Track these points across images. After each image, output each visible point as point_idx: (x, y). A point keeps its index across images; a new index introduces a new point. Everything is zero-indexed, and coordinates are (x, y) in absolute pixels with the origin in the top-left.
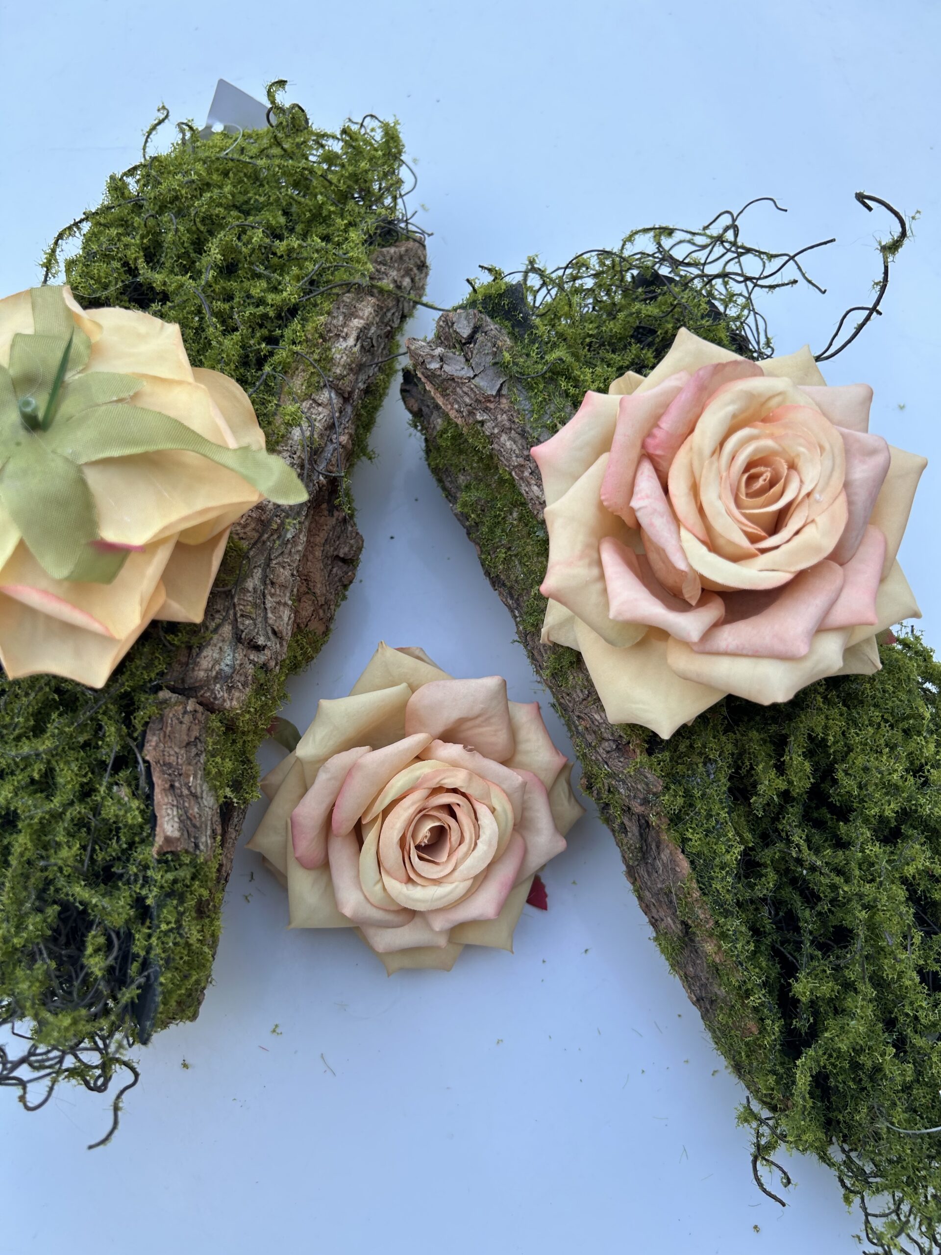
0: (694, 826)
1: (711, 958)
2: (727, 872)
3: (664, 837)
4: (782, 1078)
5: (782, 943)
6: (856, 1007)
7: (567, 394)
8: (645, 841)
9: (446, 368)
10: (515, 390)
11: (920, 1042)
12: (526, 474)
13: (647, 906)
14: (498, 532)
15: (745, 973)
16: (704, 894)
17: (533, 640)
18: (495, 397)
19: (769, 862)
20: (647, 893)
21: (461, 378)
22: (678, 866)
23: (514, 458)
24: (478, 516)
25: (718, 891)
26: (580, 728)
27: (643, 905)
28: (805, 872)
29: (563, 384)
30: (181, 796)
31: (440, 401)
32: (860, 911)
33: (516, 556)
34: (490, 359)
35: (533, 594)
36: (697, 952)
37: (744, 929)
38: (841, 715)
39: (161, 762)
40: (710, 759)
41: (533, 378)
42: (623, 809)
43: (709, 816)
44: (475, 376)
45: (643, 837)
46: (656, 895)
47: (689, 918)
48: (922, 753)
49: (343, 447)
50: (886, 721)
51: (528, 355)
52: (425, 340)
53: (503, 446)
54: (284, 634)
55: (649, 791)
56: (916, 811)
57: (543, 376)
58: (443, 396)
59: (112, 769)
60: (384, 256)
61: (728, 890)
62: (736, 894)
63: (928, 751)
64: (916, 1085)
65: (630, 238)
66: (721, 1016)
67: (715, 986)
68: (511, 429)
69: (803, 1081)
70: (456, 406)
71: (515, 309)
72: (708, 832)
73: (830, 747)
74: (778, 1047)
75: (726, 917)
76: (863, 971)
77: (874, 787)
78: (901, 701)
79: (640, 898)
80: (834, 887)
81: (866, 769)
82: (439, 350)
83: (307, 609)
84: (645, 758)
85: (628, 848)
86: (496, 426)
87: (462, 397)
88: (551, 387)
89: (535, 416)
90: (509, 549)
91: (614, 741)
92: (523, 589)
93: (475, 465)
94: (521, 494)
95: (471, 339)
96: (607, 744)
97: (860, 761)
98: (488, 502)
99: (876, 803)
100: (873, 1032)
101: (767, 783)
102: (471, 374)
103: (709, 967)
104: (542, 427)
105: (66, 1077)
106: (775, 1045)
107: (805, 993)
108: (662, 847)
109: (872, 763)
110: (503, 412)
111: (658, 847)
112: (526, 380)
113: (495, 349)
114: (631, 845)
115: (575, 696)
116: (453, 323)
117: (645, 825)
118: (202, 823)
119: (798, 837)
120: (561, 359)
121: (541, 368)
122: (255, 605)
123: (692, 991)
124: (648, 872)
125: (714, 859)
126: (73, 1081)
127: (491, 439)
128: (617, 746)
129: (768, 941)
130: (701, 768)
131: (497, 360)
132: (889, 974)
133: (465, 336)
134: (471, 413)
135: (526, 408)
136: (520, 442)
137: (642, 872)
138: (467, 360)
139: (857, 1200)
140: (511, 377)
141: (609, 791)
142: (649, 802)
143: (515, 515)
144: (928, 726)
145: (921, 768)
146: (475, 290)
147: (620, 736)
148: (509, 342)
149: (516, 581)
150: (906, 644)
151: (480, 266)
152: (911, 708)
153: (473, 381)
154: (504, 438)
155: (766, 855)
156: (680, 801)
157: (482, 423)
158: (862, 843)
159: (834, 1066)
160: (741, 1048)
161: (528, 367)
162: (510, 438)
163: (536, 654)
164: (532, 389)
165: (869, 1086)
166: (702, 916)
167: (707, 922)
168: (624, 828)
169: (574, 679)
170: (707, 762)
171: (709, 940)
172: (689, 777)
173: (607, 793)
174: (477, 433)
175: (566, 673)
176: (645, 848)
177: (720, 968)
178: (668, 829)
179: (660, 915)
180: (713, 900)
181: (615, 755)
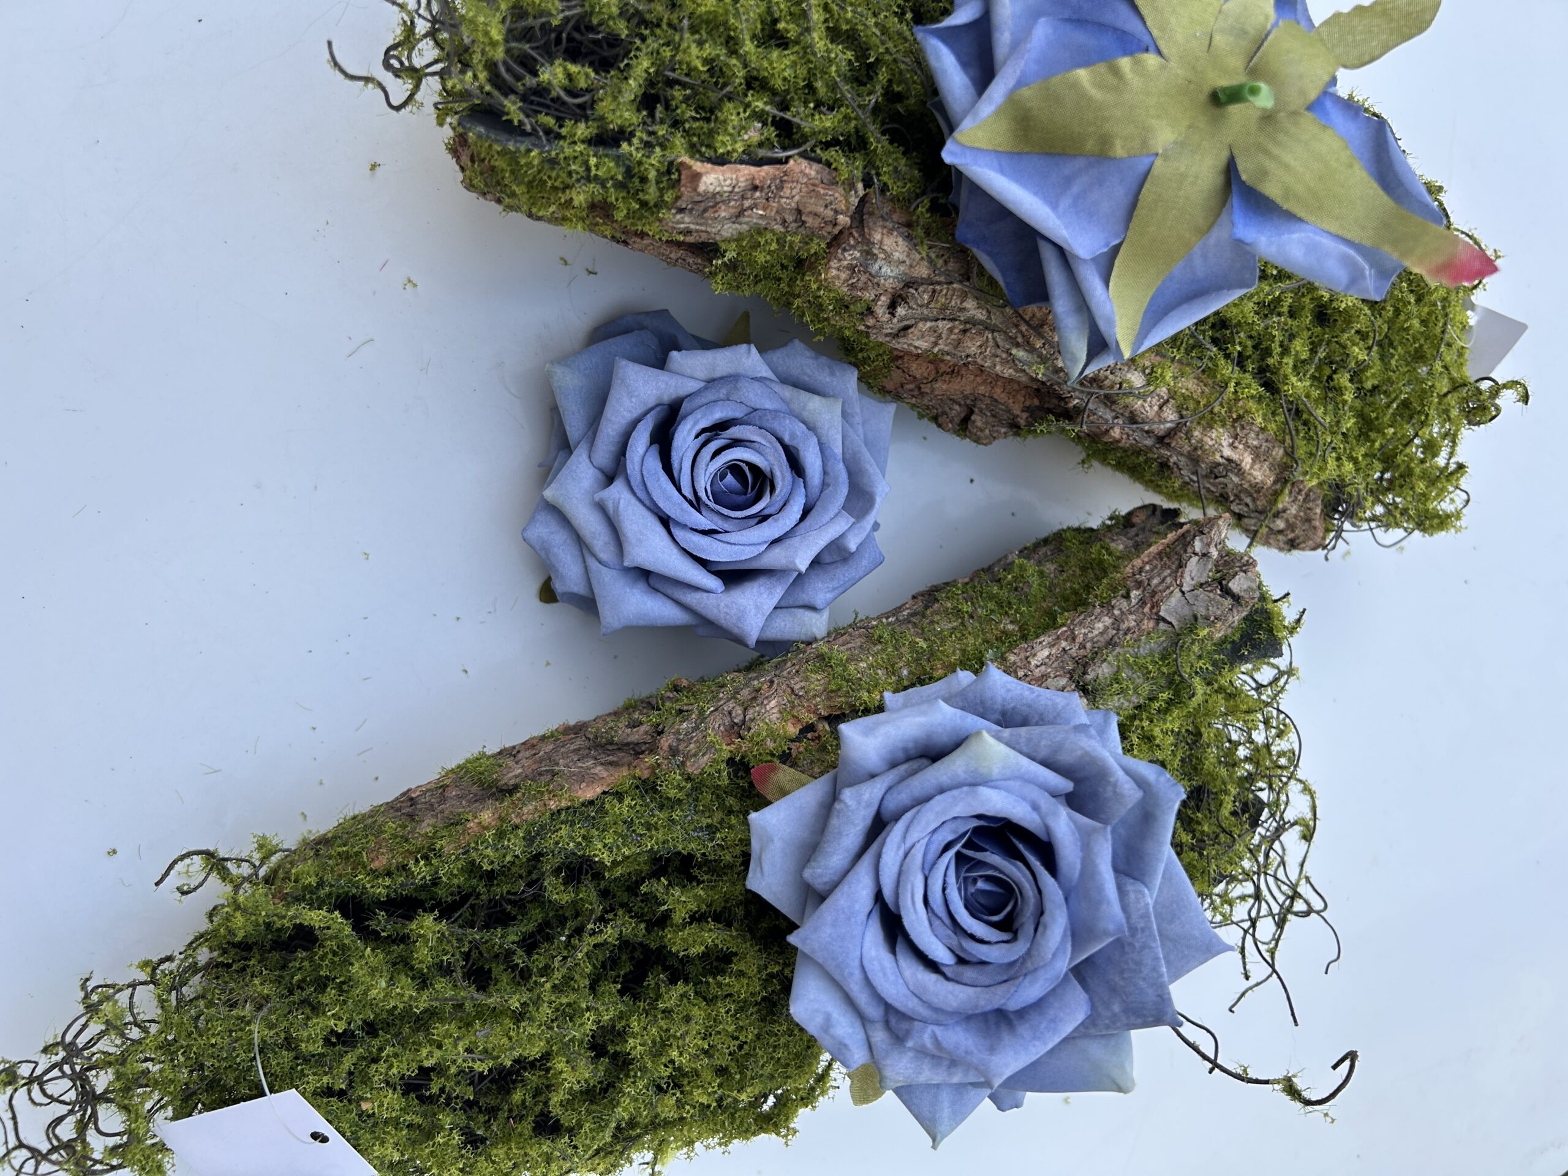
0: (638, 808)
1: (470, 818)
2: (580, 844)
3: (625, 772)
4: (312, 893)
5: (472, 907)
6: (402, 988)
7: (1152, 699)
8: (619, 749)
9: (1195, 559)
10: (1163, 638)
11: (348, 1062)
12: (1064, 644)
13: (533, 746)
14: (991, 605)
15: (453, 857)
16: (552, 815)
17: (860, 636)
18: (1157, 614)
19: (581, 896)
20: (551, 747)
21: (1182, 576)
22: (587, 786)
23: (1083, 631)
24: (1010, 583)
25: (557, 831)
26: (756, 682)
27: (535, 742)
28: (564, 939)
29: (1165, 696)
30: (743, 198)
31: (1153, 549)
32: (519, 1000)
33: (963, 624)
34: (1202, 611)
35: (918, 640)
36: (476, 801)
37: (508, 858)
38: (752, 994)
39: (785, 178)
40: (714, 833)
41: (1176, 660)
42: (658, 725)
43: (649, 827)
44: (1183, 593)
45: (624, 746)
46: (549, 757)
47: (524, 794)
48: (698, 1087)
49: (1107, 431)
50: (740, 1047)
51: (1200, 657)
52: (1226, 537)
53: (1098, 619)
54: (902, 340)
55: (687, 757)
56: (627, 1076)
57: (1177, 672)
58: (1160, 553)
59: (782, 119)
60: (1314, 500)
61: (557, 843)
62: (553, 852)
63: (699, 1095)
64: (292, 1054)
65: (1307, 789)
66: (394, 826)
67: (433, 821)
68: (1118, 630)
69: (315, 917)
70: (1147, 568)
71: (1253, 647)
72: (629, 824)
73: (714, 978)
74: (354, 891)
75: (524, 838)
76: (446, 999)
77: (665, 1027)
78: (763, 1066)
79: (543, 738)
80: (546, 971)
81: (687, 1019)
82: (1215, 553)
83: (918, 370)
84: (726, 755)
85: (612, 728)
86: (1122, 613)
87: (1159, 575)
88: (1163, 682)
89: (1132, 659)
90: (971, 617)
91: (744, 722)
92: (923, 629)
93: (1068, 585)
94: (1037, 637)
95: (1227, 592)
96: (740, 712)
97: (696, 1012)
98: (1026, 597)
99: (645, 1029)
100: (364, 1006)
101: (683, 899)
102: (1185, 588)
103: (459, 814)
104: (1118, 667)
105: (405, 22)
106: (357, 888)
107: (421, 927)
108: (611, 768)
109: (694, 1028)
110: (1139, 623)
111: (611, 763)
112: (1175, 652)
113: (1212, 618)
114: (616, 731)
115: (797, 679)
116: (1245, 572)
117: (636, 750)
118: (707, 219)
119: (609, 934)
120: (1193, 695)
121: (1186, 671)
122: (944, 308)
123: (424, 793)
124: (579, 750)
125: (598, 829)
126: (399, 31)
127: (1107, 606)
128: (736, 724)
129: (481, 889)
130: (705, 821)
131: (1200, 620)
132: (439, 1030)
133: (1230, 585)
134: (1139, 585)
135: (1141, 650)
136: (1102, 639)
137: (579, 743)
138: (1201, 585)
139: (143, 976)
140: (1178, 635)
141: (681, 711)
142: (674, 756)
143: (1010, 627)
144: (729, 1096)
145: (677, 1086)
146: (1276, 601)
147: (749, 729)
148: (1218, 635)
149: (932, 622)
150: (822, 1078)
151: (1304, 610)
152: (753, 1078)
153: (1177, 590)
154: (1108, 621)
155: (589, 895)
156: (672, 793)
157: (1127, 597)
158: (597, 1009)
159: (322, 958)
160: (353, 847)
161: (1188, 655)
162: (1106, 628)
163: (844, 638)
164: (1163, 658)
165: (296, 998)
166: (525, 810)
167: (518, 815)
168: (635, 725)
169: (817, 681)
170: (712, 830)
171: (496, 816)
172: (696, 806)
173: (678, 707)
174: (1115, 590)
175: (824, 671)
176: (610, 748)
177: (459, 828)
178: (634, 777)
179: (524, 761)
180: (546, 825)
181: (727, 721)
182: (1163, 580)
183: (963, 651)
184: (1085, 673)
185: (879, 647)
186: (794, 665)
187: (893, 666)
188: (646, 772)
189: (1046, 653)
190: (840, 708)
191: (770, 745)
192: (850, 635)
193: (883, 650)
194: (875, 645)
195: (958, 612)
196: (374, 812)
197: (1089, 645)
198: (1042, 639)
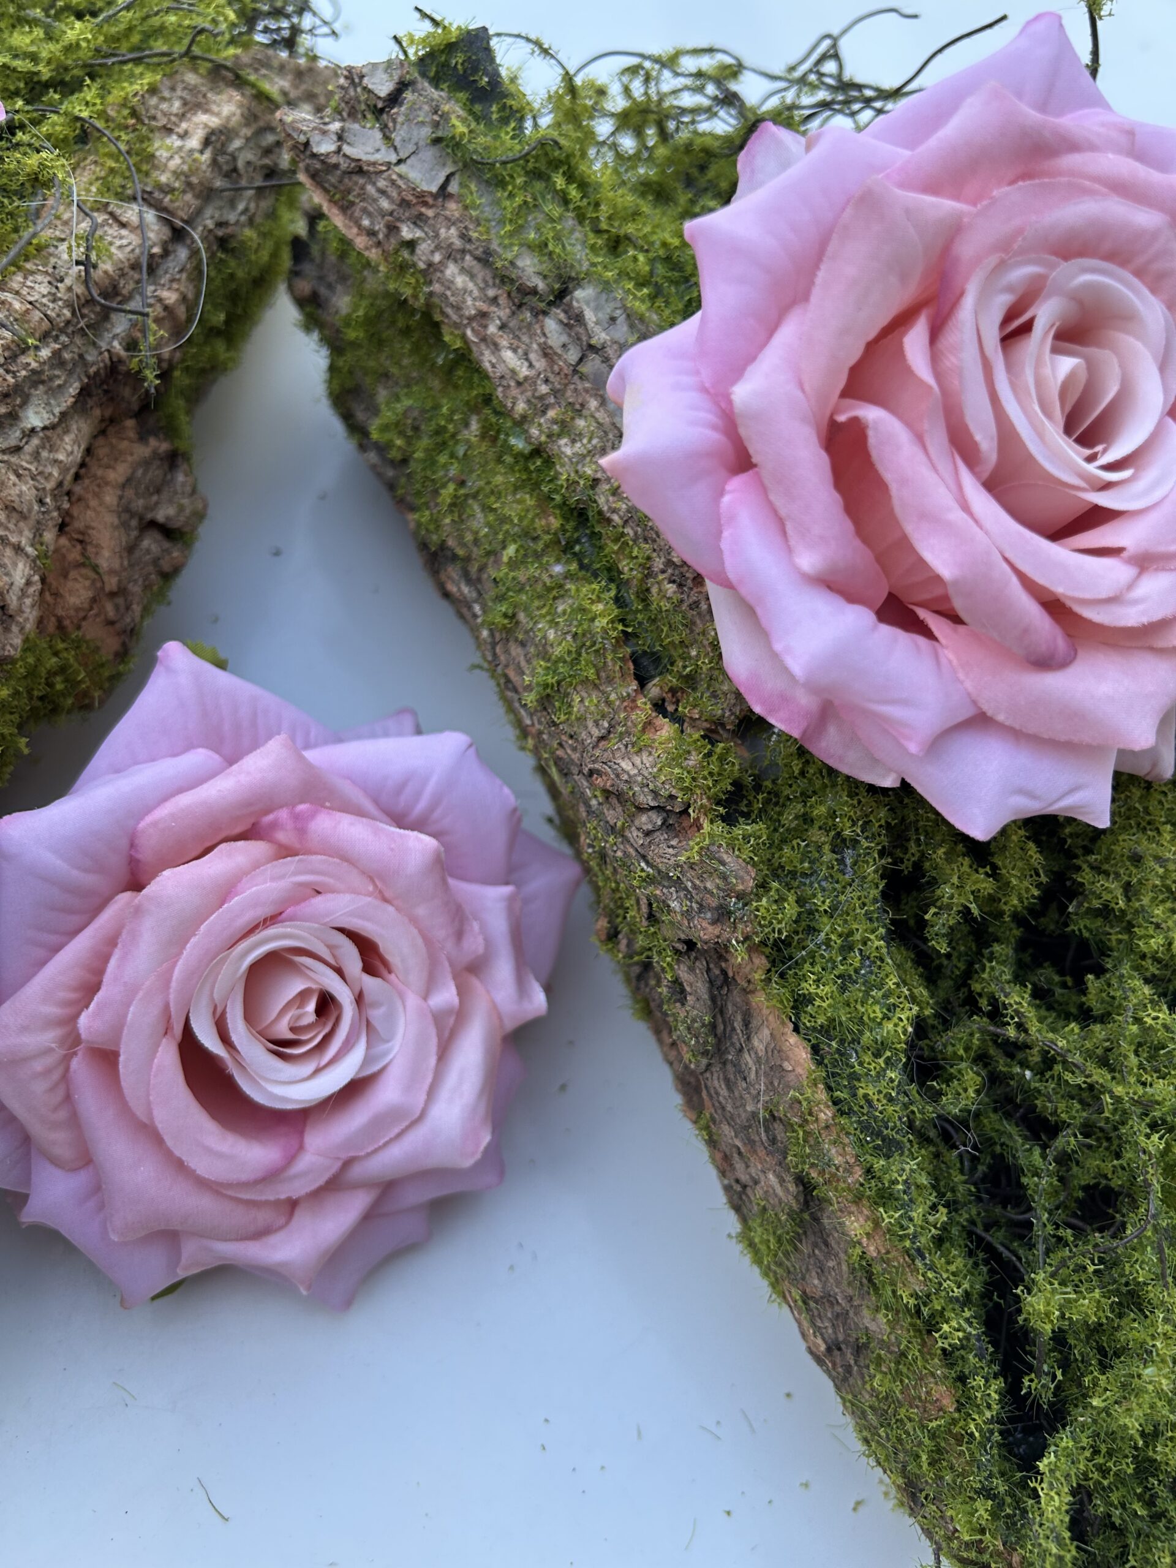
0: (818, 969)
1: (858, 1250)
2: (888, 1061)
3: (759, 999)
4: (1001, 1505)
6: (1153, 1337)
8: (722, 1012)
9: (347, 149)
10: (473, 187)
12: (492, 329)
13: (726, 1158)
14: (443, 459)
15: (930, 1275)
16: (842, 1113)
18: (435, 196)
19: (961, 1052)
20: (726, 1129)
21: (374, 164)
22: (788, 1059)
24: (408, 440)
25: (869, 1102)
26: (594, 802)
27: (719, 1156)
28: (1028, 1074)
29: (559, 181)
31: (339, 222)
34: (426, 132)
36: (826, 1244)
37: (925, 1180)
40: (844, 841)
41: (504, 163)
42: (677, 951)
43: (847, 948)
44: (400, 162)
45: (717, 1006)
46: (743, 1129)
47: (812, 1165)
53: (449, 284)
55: (729, 892)
58: (344, 209)
61: (891, 1099)
62: (905, 1105)
66: (879, 1376)
67: (866, 1312)
68: (463, 251)
69: (1053, 1504)
71: (475, 70)
72: (845, 981)
74: (997, 1437)
75: (888, 1157)
79: (712, 1142)
82: (337, 124)
84: (719, 827)
85: (689, 1028)
86: (438, 248)
87: (375, 200)
88: (539, 185)
89: (508, 228)
90: (462, 484)
91: (659, 809)
92: (488, 553)
93: (406, 362)
94: (485, 376)
95: (394, 98)
96: (644, 818)
98: (426, 411)
99: (1157, 926)
102: (393, 158)
103: (853, 1271)
104: (521, 245)
106: (992, 1432)
107: (1048, 1314)
108: (754, 1024)
110: (450, 222)
111: (747, 1024)
112: (492, 167)
113: (436, 118)
114: (694, 1021)
115: (584, 735)
116: (362, 77)
117: (720, 982)
119: (1018, 1000)
120: (556, 143)
123: (818, 1330)
124: (727, 1081)
125: (861, 1032)
127: (430, 271)
128: (665, 820)
129: (963, 1218)
130: (828, 856)
131: (440, 134)
133: (383, 94)
134: (392, 229)
135: (493, 215)
136: (480, 276)
137: (716, 1082)
138: (387, 138)
140: (465, 166)
141: (652, 917)
142: (730, 913)
143: (475, 426)
146: (404, 50)
147: (672, 797)
148: (462, 114)
151: (417, 9)
153: (397, 169)
154: (451, 270)
155: (959, 1039)
156: (791, 912)
157: (411, 245)
158: (1136, 1007)
160: (920, 1444)
162: (463, 270)
164: (501, 183)
166: (838, 1160)
167: (849, 1170)
168: (679, 991)
169: (583, 702)
170: (840, 844)
171: (854, 1208)
172: (805, 875)
173: (645, 923)
174: (403, 268)
175: (567, 695)
176: (721, 1027)
177: (877, 1268)
178: (768, 980)
179: (753, 1171)
180: (859, 1122)
181: (661, 836)
182: (383, 192)
183: (516, 488)
184: (534, 291)
185: (522, 616)
186: (560, 745)
187: (549, 589)
188: (757, 961)
189: (508, 355)
190: (622, 659)
191: (694, 759)
192: (507, 666)
193: (526, 610)
194: (517, 623)
195: (457, 505)
196: (854, 1408)
197: (491, 293)
198: (487, 365)
